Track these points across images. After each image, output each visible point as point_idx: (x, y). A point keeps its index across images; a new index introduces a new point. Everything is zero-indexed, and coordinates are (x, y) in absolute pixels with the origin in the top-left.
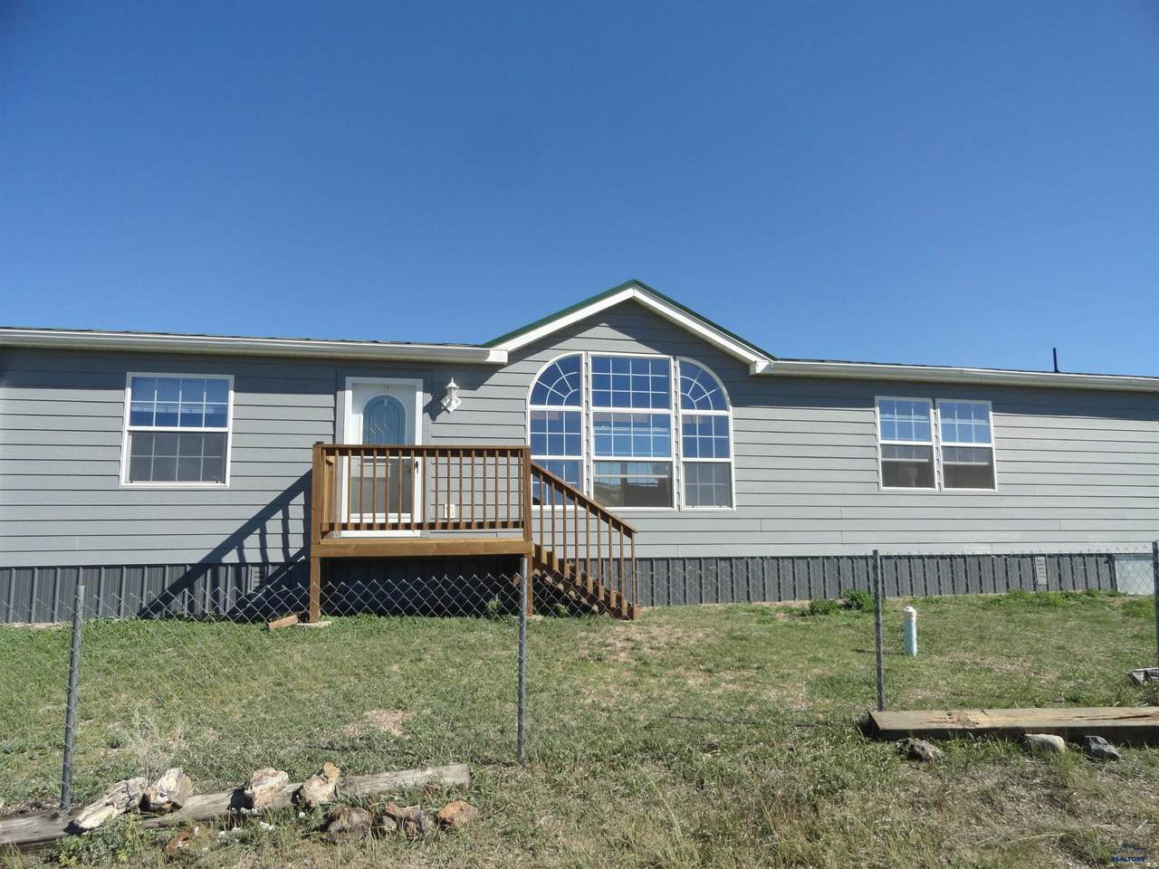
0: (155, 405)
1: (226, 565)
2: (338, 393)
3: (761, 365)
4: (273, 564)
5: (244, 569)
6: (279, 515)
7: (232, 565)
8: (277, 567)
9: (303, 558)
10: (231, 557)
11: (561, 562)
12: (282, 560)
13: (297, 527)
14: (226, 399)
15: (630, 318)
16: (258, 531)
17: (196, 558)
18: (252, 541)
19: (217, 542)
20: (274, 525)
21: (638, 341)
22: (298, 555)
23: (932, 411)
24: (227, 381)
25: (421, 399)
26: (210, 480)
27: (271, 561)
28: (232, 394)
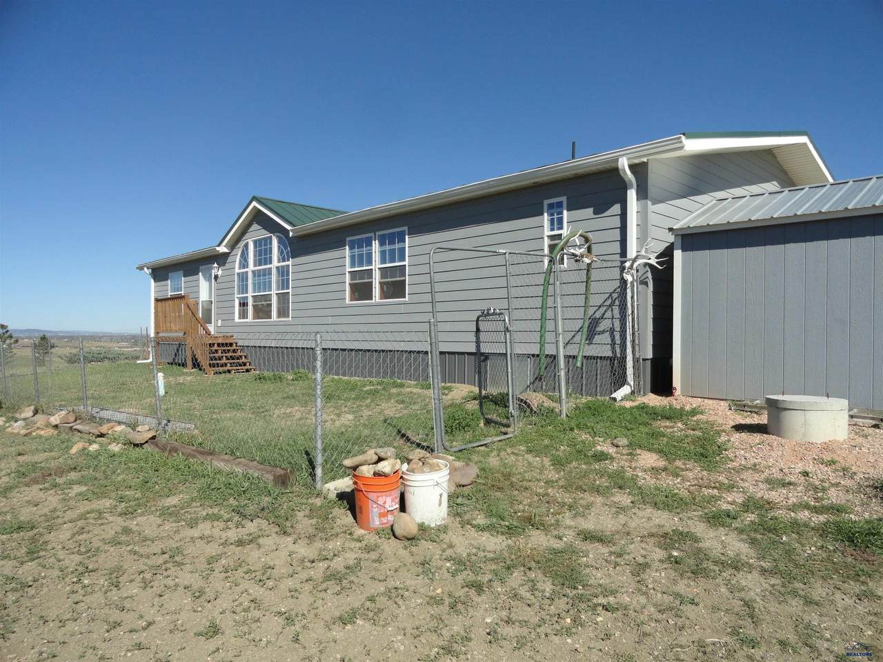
23: (373, 242)
24: (182, 273)
28: (183, 278)
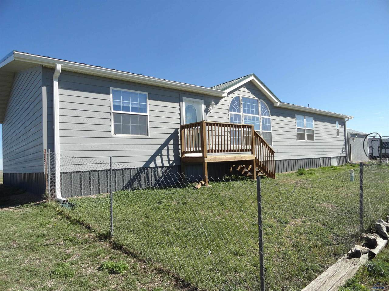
0: (121, 102)
1: (151, 168)
2: (181, 103)
3: (278, 104)
4: (166, 167)
5: (156, 169)
6: (166, 148)
7: (153, 167)
8: (167, 168)
9: (174, 164)
10: (152, 165)
11: (261, 162)
12: (168, 165)
13: (171, 153)
14: (146, 102)
15: (251, 86)
16: (160, 154)
17: (141, 165)
18: (158, 158)
19: (147, 159)
20: (164, 152)
21: (252, 93)
22: (173, 163)
23: (304, 119)
24: (145, 95)
25: (204, 107)
26: (143, 134)
27: (165, 166)
28: (148, 100)
